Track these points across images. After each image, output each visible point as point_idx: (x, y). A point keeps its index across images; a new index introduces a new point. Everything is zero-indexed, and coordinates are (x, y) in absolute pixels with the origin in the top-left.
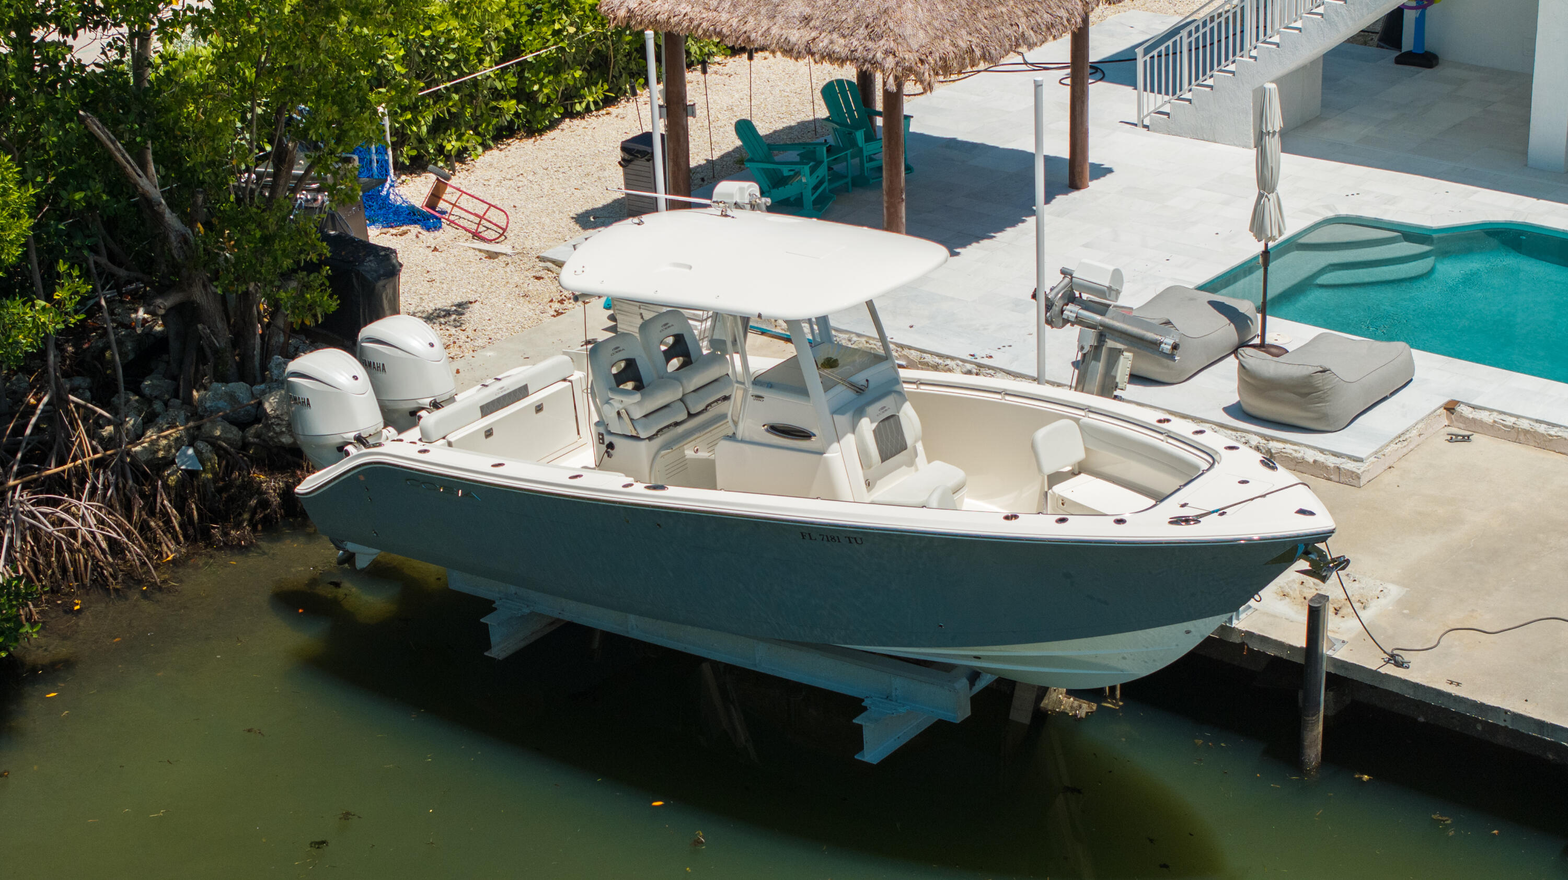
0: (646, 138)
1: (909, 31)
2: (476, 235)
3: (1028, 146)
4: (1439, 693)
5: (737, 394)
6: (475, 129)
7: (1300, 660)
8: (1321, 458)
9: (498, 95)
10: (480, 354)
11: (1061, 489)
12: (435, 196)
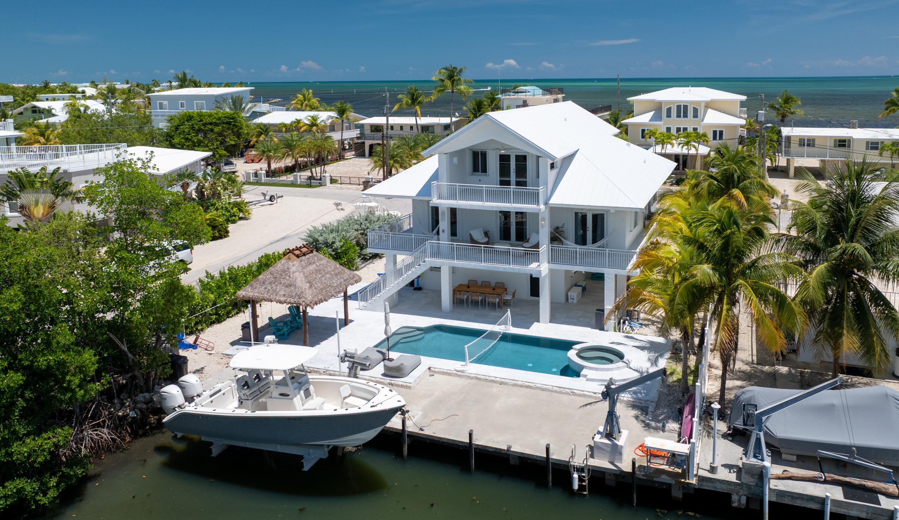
0: (248, 323)
1: (308, 296)
2: (206, 349)
3: (335, 317)
4: (431, 436)
5: (272, 387)
6: (205, 323)
7: (401, 432)
8: (403, 384)
9: (211, 315)
10: (208, 379)
11: (346, 401)
12: (196, 341)
